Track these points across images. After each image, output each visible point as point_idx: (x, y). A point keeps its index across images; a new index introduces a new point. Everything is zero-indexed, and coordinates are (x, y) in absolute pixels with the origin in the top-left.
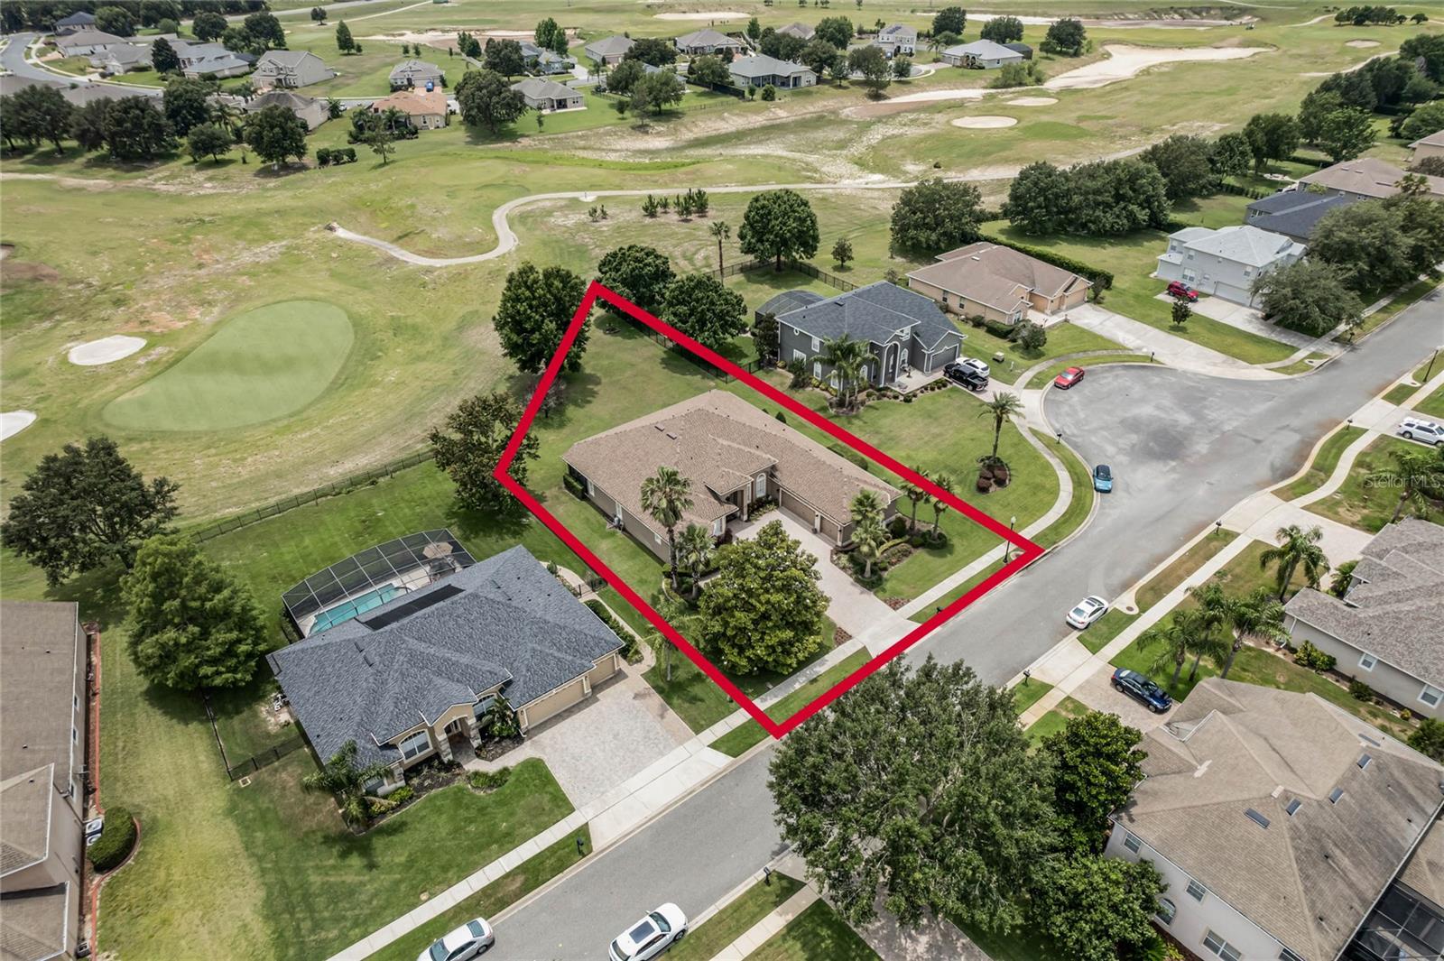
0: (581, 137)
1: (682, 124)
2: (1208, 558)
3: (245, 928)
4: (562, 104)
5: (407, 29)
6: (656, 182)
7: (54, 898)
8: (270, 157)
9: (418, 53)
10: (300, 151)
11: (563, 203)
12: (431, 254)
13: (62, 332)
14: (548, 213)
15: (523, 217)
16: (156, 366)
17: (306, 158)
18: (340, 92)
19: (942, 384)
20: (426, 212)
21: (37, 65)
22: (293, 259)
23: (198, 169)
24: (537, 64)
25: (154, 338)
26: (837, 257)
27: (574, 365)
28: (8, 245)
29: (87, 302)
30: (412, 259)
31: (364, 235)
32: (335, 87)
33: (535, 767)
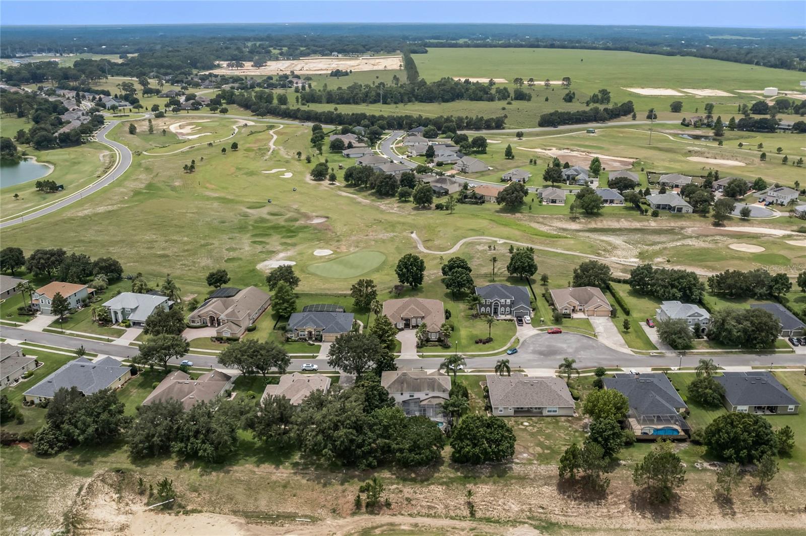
0: (543, 218)
1: (594, 220)
4: (554, 201)
5: (554, 146)
6: (533, 241)
8: (418, 203)
10: (431, 203)
11: (489, 241)
12: (428, 248)
13: (319, 246)
14: (479, 244)
15: (470, 243)
16: (329, 259)
17: (432, 206)
18: (482, 178)
19: (511, 320)
20: (441, 234)
21: (392, 148)
22: (392, 240)
23: (399, 202)
24: (574, 179)
25: (335, 252)
26: (542, 280)
27: (416, 286)
28: (327, 217)
29: (331, 239)
30: (421, 248)
31: (419, 237)
32: (483, 175)
33: (320, 346)
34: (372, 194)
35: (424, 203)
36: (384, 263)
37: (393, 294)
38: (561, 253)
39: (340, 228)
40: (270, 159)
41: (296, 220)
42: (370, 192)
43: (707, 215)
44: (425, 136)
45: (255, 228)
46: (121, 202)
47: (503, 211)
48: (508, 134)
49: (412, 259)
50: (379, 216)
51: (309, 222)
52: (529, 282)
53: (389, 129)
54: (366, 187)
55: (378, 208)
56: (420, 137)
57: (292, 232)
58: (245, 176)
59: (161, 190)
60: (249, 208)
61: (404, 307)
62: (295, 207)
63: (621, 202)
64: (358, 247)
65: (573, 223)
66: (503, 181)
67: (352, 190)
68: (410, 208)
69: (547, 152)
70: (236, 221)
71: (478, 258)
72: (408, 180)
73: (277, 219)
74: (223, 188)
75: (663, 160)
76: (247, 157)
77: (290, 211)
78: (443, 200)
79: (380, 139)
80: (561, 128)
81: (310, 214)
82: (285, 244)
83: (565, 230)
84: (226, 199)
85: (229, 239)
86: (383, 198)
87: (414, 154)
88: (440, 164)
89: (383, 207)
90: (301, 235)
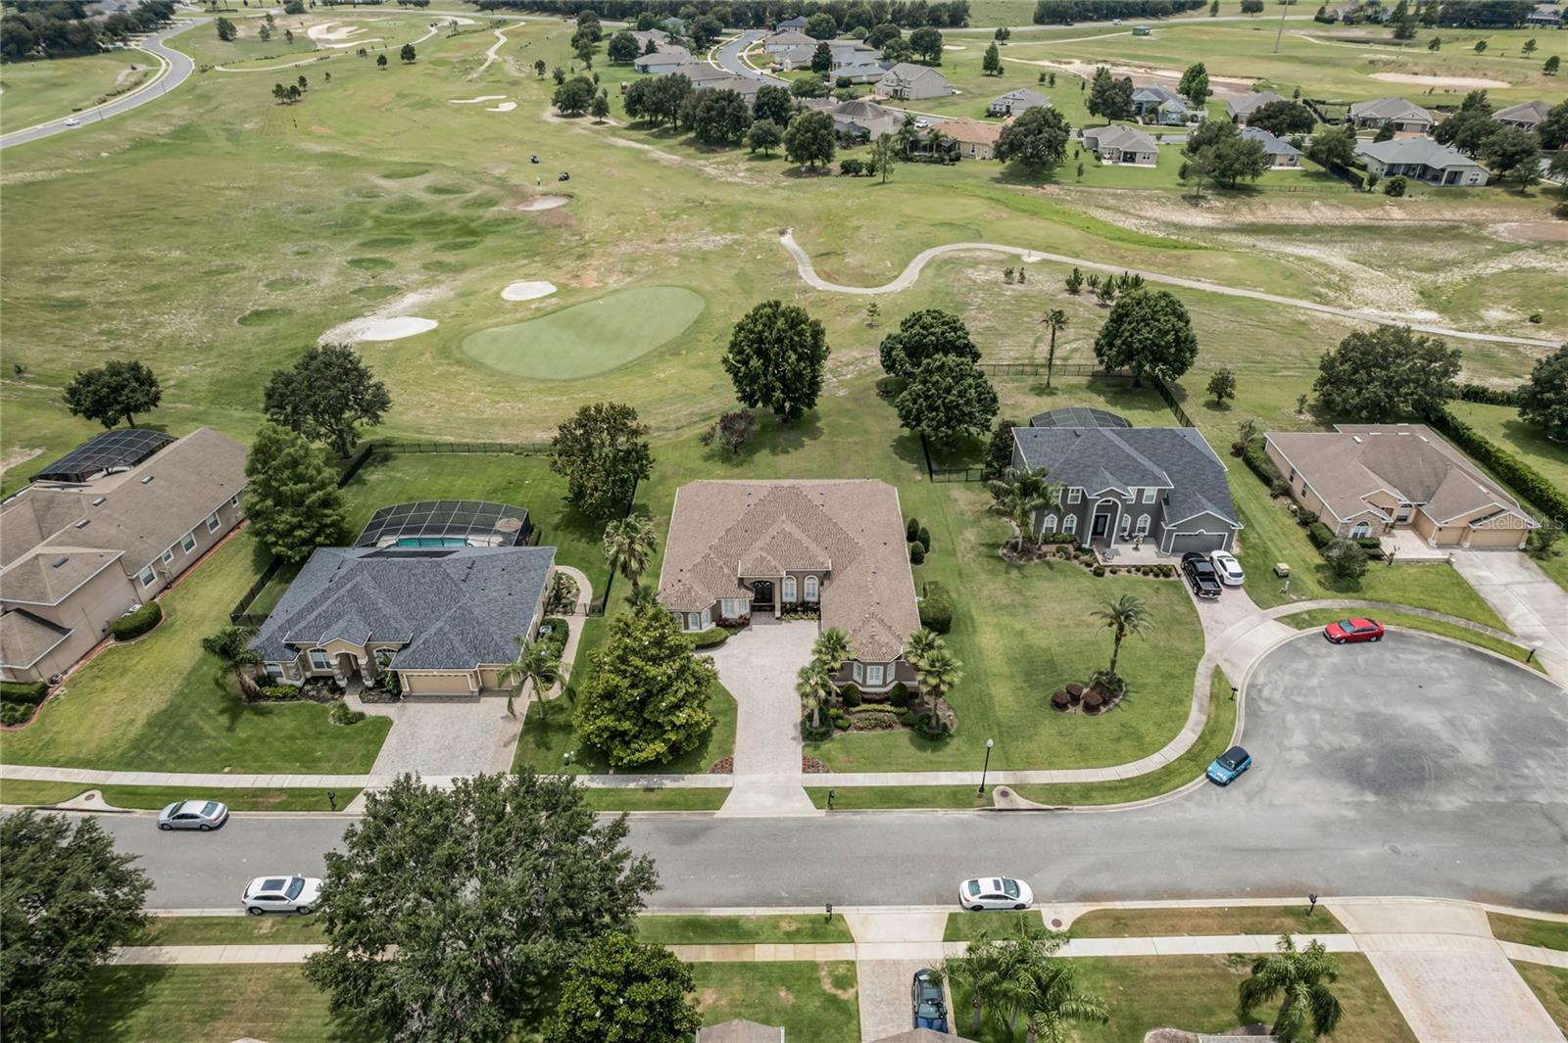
0: (1115, 196)
1: (1245, 204)
2: (1248, 931)
3: (132, 722)
4: (1130, 157)
6: (1122, 257)
7: (56, 635)
8: (798, 158)
9: (1052, 82)
10: (828, 157)
11: (1001, 257)
12: (828, 277)
13: (525, 270)
14: (975, 263)
15: (946, 262)
16: (540, 312)
17: (830, 166)
18: (941, 110)
19: (1164, 572)
20: (863, 235)
21: (741, 58)
22: (728, 252)
23: (749, 160)
24: (1154, 111)
25: (563, 290)
26: (1213, 388)
27: (795, 412)
28: (570, 196)
29: (566, 252)
30: (809, 276)
31: (801, 245)
32: (942, 105)
33: (383, 725)
34: (689, 143)
35: (812, 157)
36: (698, 323)
37: (717, 443)
38: (1214, 294)
39: (594, 222)
40: (481, 78)
41: (491, 202)
42: (683, 138)
43: (1529, 189)
44: (808, 33)
45: (379, 222)
46: (85, 162)
47: (1008, 178)
48: (977, 36)
49: (780, 323)
50: (699, 191)
51: (521, 208)
52: (1168, 398)
53: (735, 26)
54: (676, 128)
55: (697, 174)
56: (800, 35)
57: (474, 233)
58: (407, 109)
59: (206, 138)
60: (387, 177)
61: (749, 528)
62: (497, 172)
63: (1292, 161)
64: (630, 273)
65: (1193, 211)
66: (991, 114)
67: (642, 134)
68: (778, 172)
69: (1064, 66)
70: (339, 209)
71: (980, 308)
72: (773, 105)
73: (443, 202)
74: (347, 134)
75: (1320, 80)
76: (431, 75)
77: (482, 182)
78: (862, 155)
79: (718, 42)
80: (1078, 26)
81: (530, 188)
82: (440, 265)
83: (1180, 227)
84: (344, 156)
85: (299, 253)
86: (714, 151)
87: (788, 64)
88: (844, 83)
89: (711, 170)
90: (490, 241)
